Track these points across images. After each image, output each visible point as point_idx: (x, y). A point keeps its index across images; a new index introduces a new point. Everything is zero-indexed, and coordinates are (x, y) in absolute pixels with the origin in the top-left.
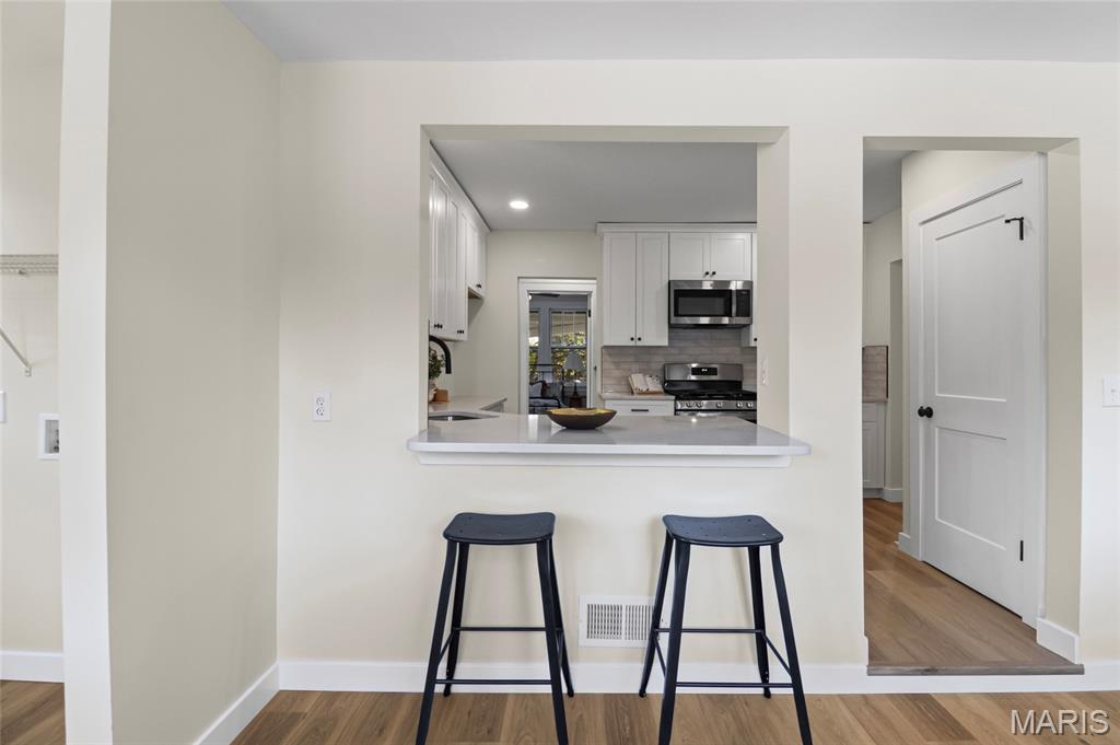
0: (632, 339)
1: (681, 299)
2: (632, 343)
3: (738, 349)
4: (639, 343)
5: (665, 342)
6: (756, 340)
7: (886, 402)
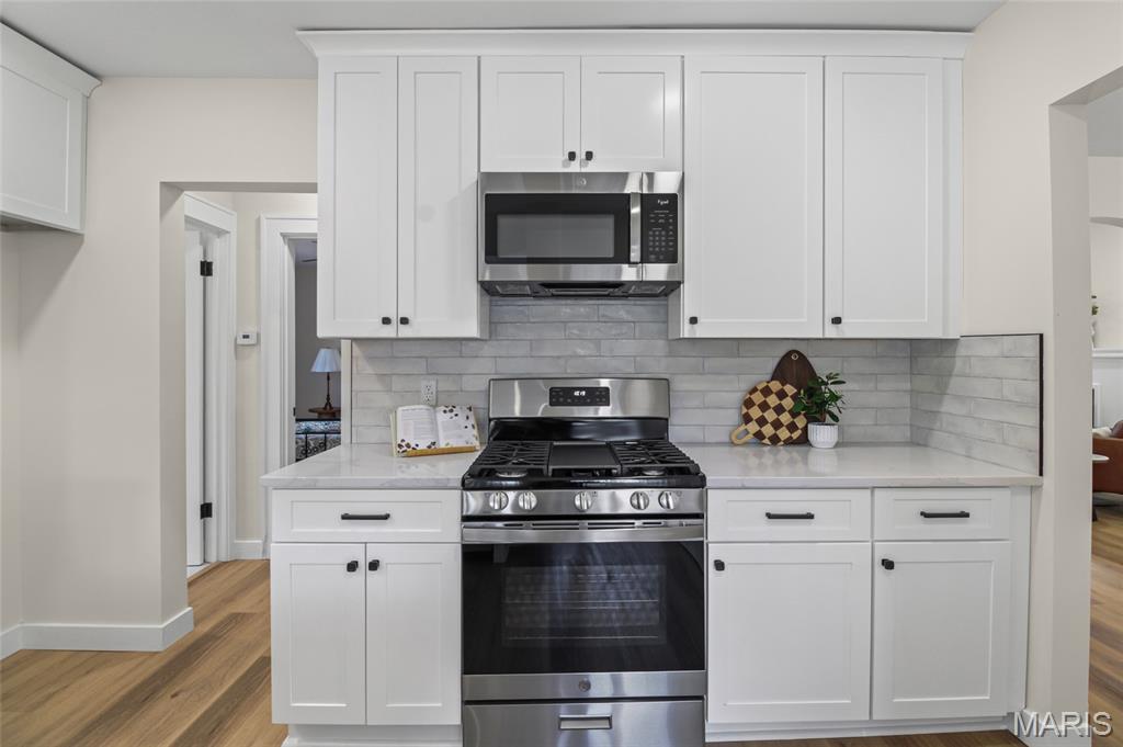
0: (386, 321)
1: (504, 222)
2: (388, 332)
3: (661, 343)
4: (405, 332)
5: (471, 329)
6: (694, 320)
7: (1034, 489)
